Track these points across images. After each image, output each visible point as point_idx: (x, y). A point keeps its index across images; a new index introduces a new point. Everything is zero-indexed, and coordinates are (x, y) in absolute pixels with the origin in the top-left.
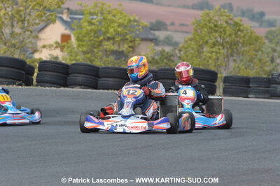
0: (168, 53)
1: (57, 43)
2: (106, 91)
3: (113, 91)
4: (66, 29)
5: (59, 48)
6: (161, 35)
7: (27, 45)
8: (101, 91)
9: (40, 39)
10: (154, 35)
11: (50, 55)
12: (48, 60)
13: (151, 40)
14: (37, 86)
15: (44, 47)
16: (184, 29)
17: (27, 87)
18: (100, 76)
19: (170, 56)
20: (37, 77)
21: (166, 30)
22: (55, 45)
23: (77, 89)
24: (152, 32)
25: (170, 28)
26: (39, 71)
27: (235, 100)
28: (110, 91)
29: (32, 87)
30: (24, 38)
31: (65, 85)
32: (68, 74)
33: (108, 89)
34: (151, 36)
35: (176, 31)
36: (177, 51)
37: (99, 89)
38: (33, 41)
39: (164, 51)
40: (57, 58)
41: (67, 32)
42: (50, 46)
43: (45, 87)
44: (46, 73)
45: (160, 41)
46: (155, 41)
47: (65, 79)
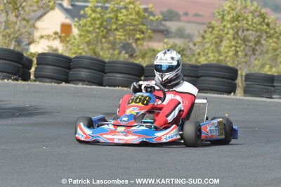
0: (180, 47)
1: (56, 33)
2: (113, 88)
3: (120, 88)
4: (66, 18)
5: (59, 40)
6: (173, 26)
7: (23, 35)
8: (107, 88)
9: (37, 29)
10: (165, 26)
11: (48, 46)
12: (46, 52)
13: (162, 32)
14: (35, 81)
15: (42, 37)
16: (198, 19)
17: (23, 82)
18: (106, 71)
19: (183, 50)
20: (35, 71)
21: (179, 20)
22: (54, 36)
23: (80, 86)
24: (163, 23)
25: (182, 18)
26: (37, 64)
27: (258, 101)
28: (117, 88)
29: (29, 82)
30: (19, 27)
31: (67, 81)
32: (70, 68)
33: (115, 86)
34: (162, 28)
35: (190, 22)
36: (191, 45)
37: (105, 86)
38: (30, 30)
39: (176, 45)
40: (56, 50)
41: (68, 21)
42: (48, 37)
43: (44, 82)
44: (45, 67)
45: (172, 33)
46: (165, 33)
47: (67, 74)
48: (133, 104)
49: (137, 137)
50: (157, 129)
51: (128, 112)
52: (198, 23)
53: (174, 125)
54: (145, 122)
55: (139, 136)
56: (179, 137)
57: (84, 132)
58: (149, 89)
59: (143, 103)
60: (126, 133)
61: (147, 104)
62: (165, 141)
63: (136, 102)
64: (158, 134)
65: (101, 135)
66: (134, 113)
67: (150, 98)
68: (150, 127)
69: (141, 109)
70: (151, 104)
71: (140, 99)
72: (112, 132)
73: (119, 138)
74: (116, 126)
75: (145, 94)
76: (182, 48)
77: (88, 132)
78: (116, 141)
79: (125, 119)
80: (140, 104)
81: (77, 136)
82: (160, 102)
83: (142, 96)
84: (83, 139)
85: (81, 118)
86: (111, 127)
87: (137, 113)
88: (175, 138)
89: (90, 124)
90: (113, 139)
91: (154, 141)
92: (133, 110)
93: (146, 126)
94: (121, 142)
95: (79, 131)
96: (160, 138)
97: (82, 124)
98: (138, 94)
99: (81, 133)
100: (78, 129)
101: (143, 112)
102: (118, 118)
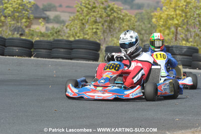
0: (57, 29)
3: (16, 57)
6: (51, 14)
13: (44, 18)
16: (69, 10)
21: (56, 10)
25: (58, 8)
33: (13, 56)
34: (44, 16)
35: (64, 12)
46: (47, 19)
48: (108, 70)
49: (111, 95)
50: (126, 88)
51: (104, 76)
52: (69, 13)
53: (138, 86)
54: (117, 84)
55: (113, 94)
56: (142, 94)
57: (72, 91)
58: (119, 59)
59: (115, 69)
60: (104, 92)
61: (118, 70)
62: (132, 97)
63: (110, 69)
64: (127, 92)
65: (85, 93)
66: (109, 77)
67: (120, 65)
68: (121, 87)
69: (114, 73)
70: (121, 70)
71: (113, 66)
72: (93, 91)
73: (98, 95)
74: (96, 86)
75: (116, 63)
76: (58, 30)
77: (75, 90)
78: (96, 98)
79: (102, 81)
80: (113, 70)
81: (67, 93)
82: (127, 68)
83: (114, 64)
84: (71, 96)
85: (70, 80)
86: (92, 87)
87: (111, 77)
88: (139, 95)
89: (77, 85)
90: (94, 96)
91: (124, 97)
92: (108, 74)
93: (118, 87)
94: (100, 98)
95: (68, 90)
96: (128, 95)
97: (70, 85)
98: (111, 62)
99: (70, 91)
100: (68, 88)
101: (115, 76)
102: (98, 80)
